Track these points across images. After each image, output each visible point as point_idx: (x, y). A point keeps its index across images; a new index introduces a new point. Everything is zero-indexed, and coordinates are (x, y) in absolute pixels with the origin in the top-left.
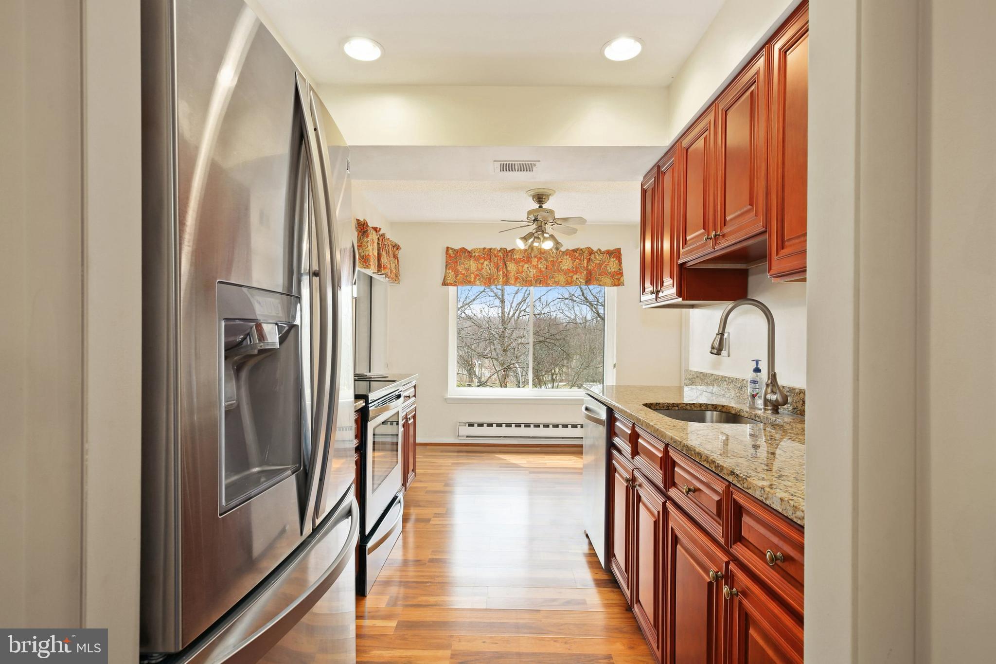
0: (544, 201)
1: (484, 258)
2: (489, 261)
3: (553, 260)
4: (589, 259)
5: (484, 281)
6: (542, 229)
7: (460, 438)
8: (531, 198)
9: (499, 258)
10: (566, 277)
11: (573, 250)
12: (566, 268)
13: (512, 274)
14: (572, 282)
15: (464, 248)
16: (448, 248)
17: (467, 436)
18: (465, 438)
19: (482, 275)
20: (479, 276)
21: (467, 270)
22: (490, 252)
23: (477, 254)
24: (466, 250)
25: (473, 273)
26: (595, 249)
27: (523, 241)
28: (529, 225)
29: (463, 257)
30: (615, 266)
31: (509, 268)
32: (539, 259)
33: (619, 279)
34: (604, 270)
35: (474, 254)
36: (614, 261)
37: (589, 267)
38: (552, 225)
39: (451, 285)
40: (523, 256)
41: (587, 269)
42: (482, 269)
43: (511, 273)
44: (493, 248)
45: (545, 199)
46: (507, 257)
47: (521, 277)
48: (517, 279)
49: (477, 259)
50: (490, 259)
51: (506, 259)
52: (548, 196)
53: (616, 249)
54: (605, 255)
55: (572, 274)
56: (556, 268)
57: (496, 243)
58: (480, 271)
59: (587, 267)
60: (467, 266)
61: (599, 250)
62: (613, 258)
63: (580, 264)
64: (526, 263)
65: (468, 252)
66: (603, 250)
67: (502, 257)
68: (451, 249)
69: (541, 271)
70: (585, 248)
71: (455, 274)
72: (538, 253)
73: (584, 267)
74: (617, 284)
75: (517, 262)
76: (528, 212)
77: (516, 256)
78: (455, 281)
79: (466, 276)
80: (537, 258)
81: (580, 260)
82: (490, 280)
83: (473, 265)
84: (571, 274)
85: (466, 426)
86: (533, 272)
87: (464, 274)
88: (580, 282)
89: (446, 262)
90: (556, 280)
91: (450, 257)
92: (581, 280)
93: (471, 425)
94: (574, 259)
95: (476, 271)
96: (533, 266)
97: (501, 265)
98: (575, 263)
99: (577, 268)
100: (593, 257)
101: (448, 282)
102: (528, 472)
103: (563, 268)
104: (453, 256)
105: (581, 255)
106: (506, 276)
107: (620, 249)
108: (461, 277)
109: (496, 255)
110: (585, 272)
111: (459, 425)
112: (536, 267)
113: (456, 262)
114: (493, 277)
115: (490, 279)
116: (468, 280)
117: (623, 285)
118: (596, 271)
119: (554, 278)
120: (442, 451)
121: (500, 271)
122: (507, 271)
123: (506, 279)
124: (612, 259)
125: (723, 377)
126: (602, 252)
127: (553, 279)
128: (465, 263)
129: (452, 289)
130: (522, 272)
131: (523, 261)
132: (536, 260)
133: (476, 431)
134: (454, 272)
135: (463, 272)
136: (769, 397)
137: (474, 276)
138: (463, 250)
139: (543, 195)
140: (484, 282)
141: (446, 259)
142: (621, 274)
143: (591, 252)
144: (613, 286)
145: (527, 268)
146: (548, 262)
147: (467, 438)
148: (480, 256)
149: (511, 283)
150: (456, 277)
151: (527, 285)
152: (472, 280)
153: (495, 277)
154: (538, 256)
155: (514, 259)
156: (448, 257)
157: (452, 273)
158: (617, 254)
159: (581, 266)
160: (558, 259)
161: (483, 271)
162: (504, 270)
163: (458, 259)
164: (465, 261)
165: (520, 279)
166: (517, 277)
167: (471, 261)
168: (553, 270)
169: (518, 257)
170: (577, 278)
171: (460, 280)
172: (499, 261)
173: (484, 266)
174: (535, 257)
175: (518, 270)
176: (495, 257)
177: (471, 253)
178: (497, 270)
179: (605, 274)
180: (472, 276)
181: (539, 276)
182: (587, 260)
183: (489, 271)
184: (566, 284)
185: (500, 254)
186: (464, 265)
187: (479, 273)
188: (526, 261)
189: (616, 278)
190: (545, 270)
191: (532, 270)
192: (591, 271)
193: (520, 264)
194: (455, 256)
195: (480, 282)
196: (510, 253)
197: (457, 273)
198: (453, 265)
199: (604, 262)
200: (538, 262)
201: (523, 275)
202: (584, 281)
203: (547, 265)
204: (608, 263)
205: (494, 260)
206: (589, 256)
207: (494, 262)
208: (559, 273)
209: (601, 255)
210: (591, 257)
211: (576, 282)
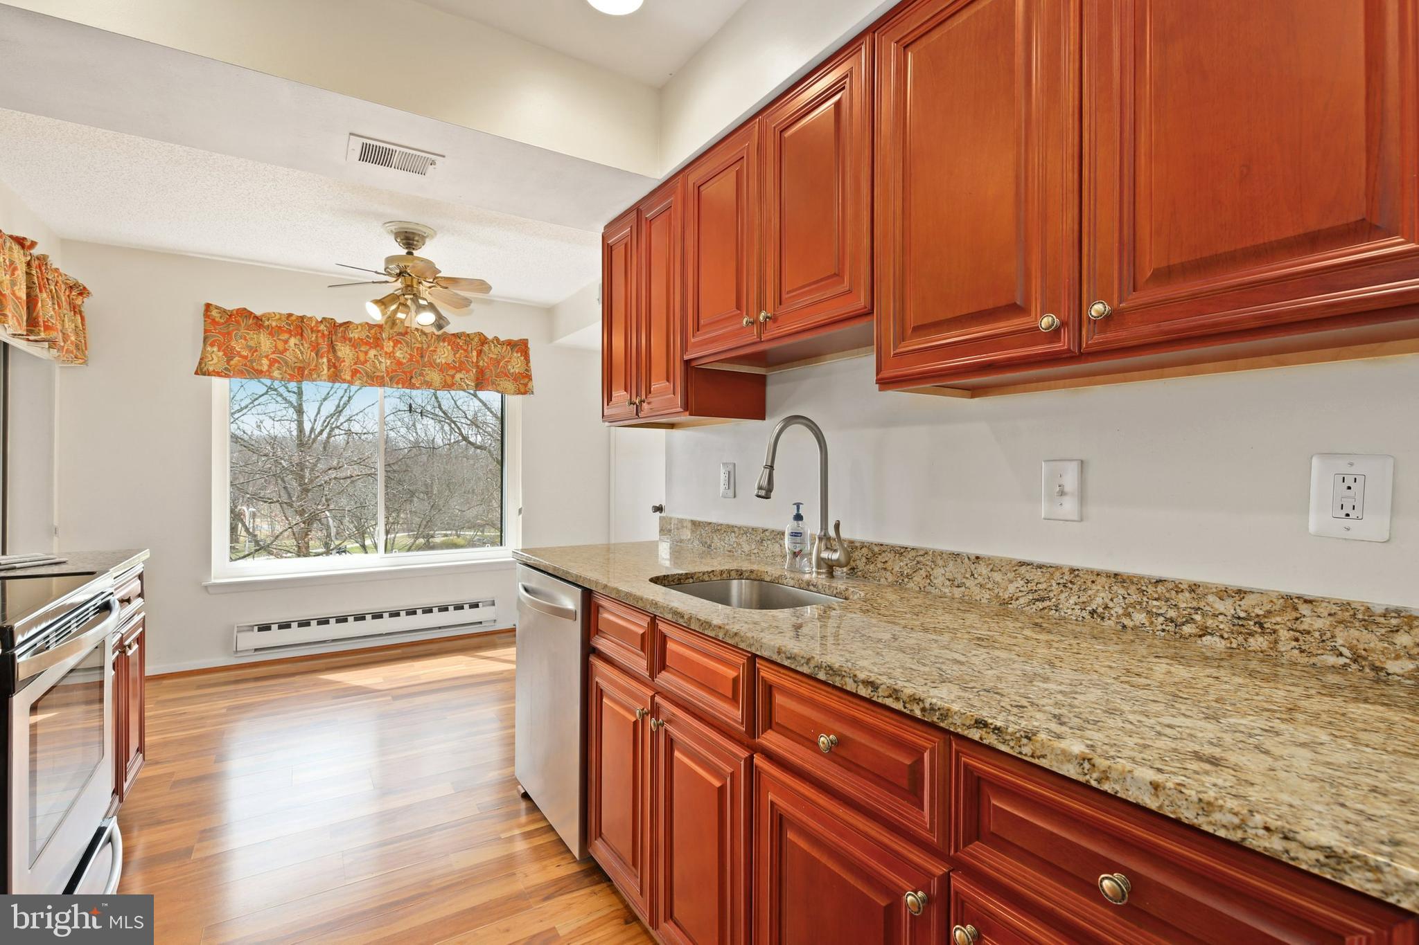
0: (416, 245)
1: (290, 332)
2: (298, 337)
3: (420, 346)
4: (481, 351)
5: (289, 372)
6: (412, 290)
7: (239, 655)
8: (392, 238)
9: (320, 335)
10: (444, 376)
11: (453, 334)
12: (443, 362)
13: (347, 364)
14: (453, 384)
15: (245, 309)
16: (208, 306)
17: (256, 650)
18: (253, 653)
19: (286, 363)
20: (279, 362)
21: (253, 350)
22: (302, 321)
23: (274, 324)
24: (251, 313)
25: (267, 357)
26: (490, 337)
27: (379, 307)
28: (387, 282)
29: (243, 325)
30: (520, 364)
31: (340, 354)
32: (396, 343)
33: (526, 385)
34: (502, 369)
35: (266, 323)
36: (517, 358)
37: (481, 364)
38: (430, 287)
39: (218, 374)
40: (367, 335)
41: (478, 367)
42: (286, 350)
43: (344, 361)
44: (309, 316)
45: (418, 241)
46: (336, 335)
47: (364, 370)
48: (355, 373)
49: (274, 332)
50: (302, 335)
51: (334, 338)
52: (423, 238)
53: (521, 340)
54: (505, 347)
55: (454, 372)
56: (426, 360)
57: (316, 308)
58: (282, 353)
59: (477, 362)
60: (251, 343)
61: (497, 339)
62: (517, 352)
63: (466, 357)
64: (371, 348)
65: (256, 317)
66: (502, 338)
67: (326, 333)
68: (217, 308)
69: (399, 363)
70: (475, 333)
71: (225, 354)
72: (405, 331)
73: (473, 362)
74: (522, 390)
75: (355, 344)
76: (387, 258)
77: (354, 335)
78: (226, 369)
79: (251, 362)
80: (393, 341)
81: (465, 350)
82: (303, 371)
83: (265, 343)
84: (451, 372)
85: (253, 630)
86: (385, 363)
87: (246, 357)
88: (467, 385)
89: (206, 331)
90: (428, 378)
91: (214, 322)
92: (467, 382)
93: (265, 628)
94: (456, 348)
95: (274, 353)
96: (386, 353)
97: (324, 347)
98: (457, 356)
99: (461, 363)
100: (486, 348)
101: (211, 369)
102: (390, 698)
103: (438, 361)
104: (222, 321)
105: (467, 343)
106: (335, 367)
107: (527, 340)
108: (239, 361)
109: (315, 328)
110: (474, 371)
111: (238, 632)
112: (390, 355)
113: (229, 334)
114: (309, 364)
115: (301, 370)
116: (256, 368)
117: (532, 393)
118: (491, 370)
119: (423, 376)
120: (200, 687)
121: (322, 357)
122: (337, 358)
123: (334, 372)
124: (515, 355)
125: (728, 526)
126: (500, 343)
127: (422, 378)
128: (248, 337)
129: (220, 386)
130: (366, 361)
131: (368, 344)
132: (391, 344)
133: (276, 637)
134: (223, 351)
135: (244, 353)
136: (825, 555)
137: (268, 362)
138: (244, 313)
139: (413, 233)
140: (289, 374)
141: (205, 326)
142: (529, 378)
143: (483, 340)
144: (519, 394)
145: (375, 356)
146: (412, 349)
147: (256, 653)
148: (280, 327)
149: (345, 380)
150: (228, 362)
151: (375, 383)
152: (264, 370)
153: (312, 367)
154: (395, 338)
155: (350, 340)
156: (210, 323)
157: (219, 353)
158: (523, 347)
159: (467, 361)
160: (429, 347)
161: (287, 354)
162: (331, 356)
163: (231, 329)
164: (248, 334)
165: (360, 373)
166: (355, 369)
167: (262, 335)
168: (421, 363)
169: (356, 336)
170: (461, 379)
171: (238, 368)
172: (320, 341)
173: (289, 346)
174: (389, 339)
175: (358, 358)
176: (312, 333)
177: (261, 320)
178: (316, 355)
179: (506, 375)
180: (263, 361)
181: (396, 371)
182: (477, 352)
183: (300, 355)
184: (443, 387)
185: (322, 327)
186: (246, 340)
187: (279, 357)
188: (372, 343)
189: (522, 382)
190: (407, 362)
191: (383, 361)
192: (483, 369)
193: (362, 349)
194: (225, 322)
195: (281, 374)
196: (341, 329)
197: (229, 354)
198: (221, 338)
199: (504, 357)
200: (394, 347)
201: (366, 367)
202: (473, 384)
203: (410, 355)
204: (510, 360)
205: (310, 337)
206: (481, 346)
207: (310, 340)
208: (432, 369)
209: (499, 346)
210: (484, 348)
211: (460, 385)
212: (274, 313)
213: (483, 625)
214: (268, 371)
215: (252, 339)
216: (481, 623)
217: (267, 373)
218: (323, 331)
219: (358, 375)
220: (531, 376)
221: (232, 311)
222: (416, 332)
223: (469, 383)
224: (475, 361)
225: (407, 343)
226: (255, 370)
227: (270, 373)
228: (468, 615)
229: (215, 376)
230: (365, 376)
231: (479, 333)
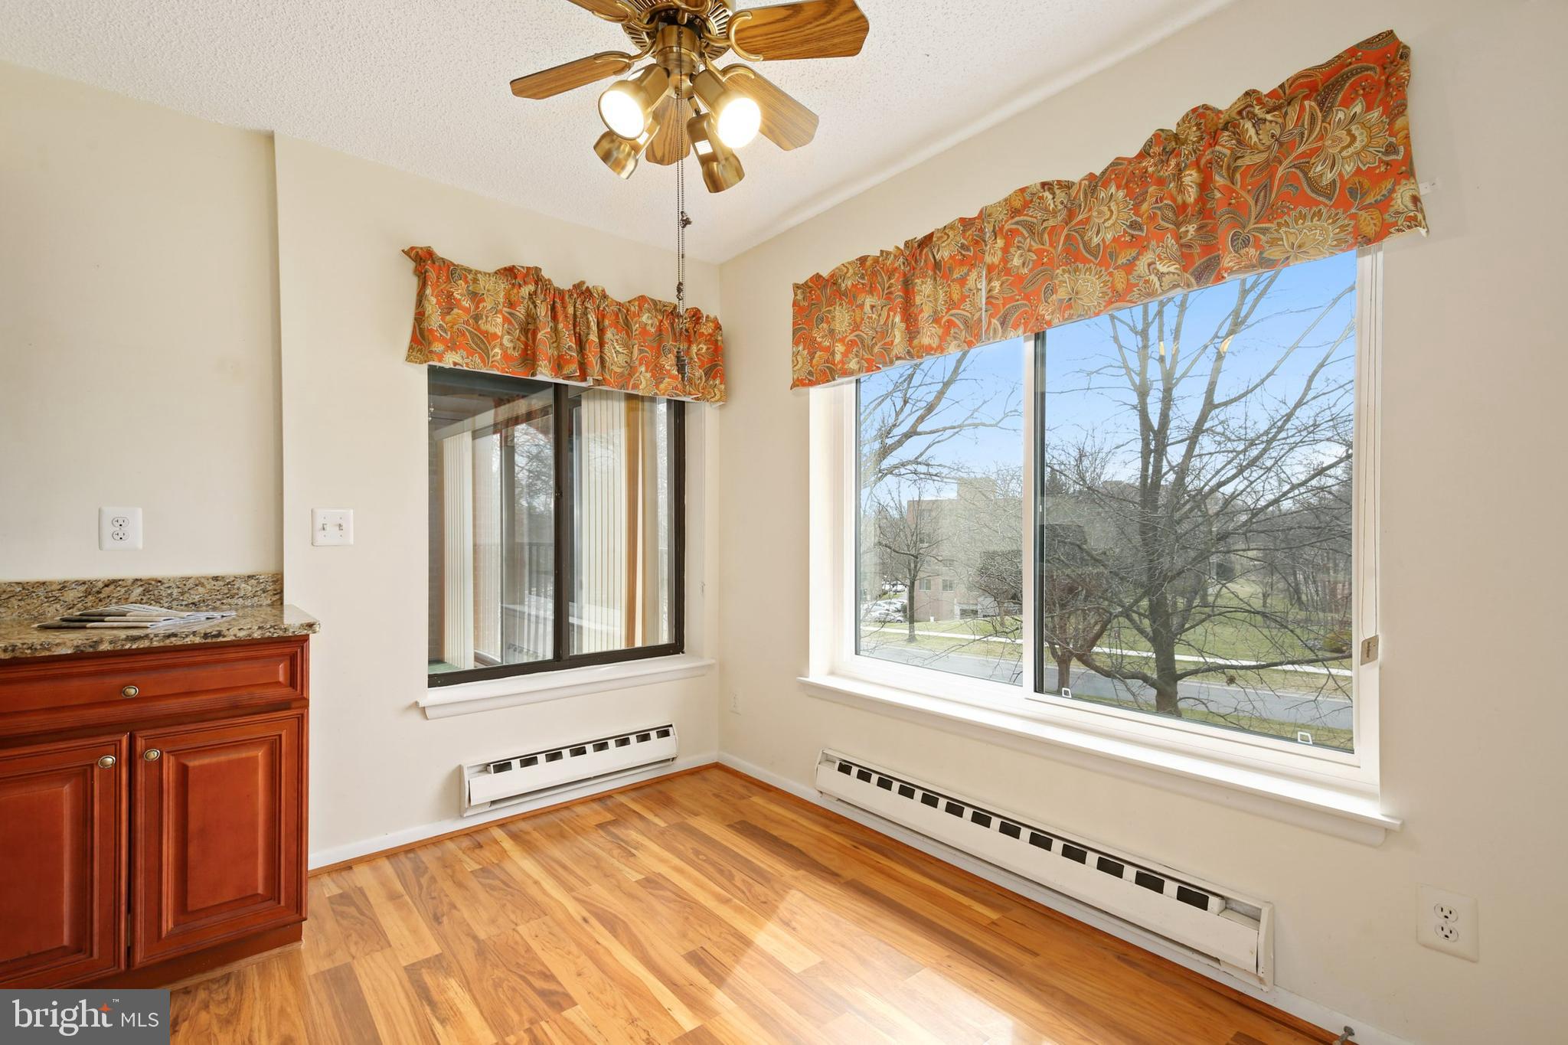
1: (864, 288)
2: (874, 292)
3: (1055, 222)
4: (1208, 161)
5: (866, 356)
9: (896, 276)
10: (1109, 273)
12: (1108, 237)
13: (928, 313)
14: (1130, 287)
15: (820, 275)
16: (795, 287)
17: (839, 800)
19: (863, 341)
20: (857, 345)
23: (849, 284)
24: (823, 278)
25: (842, 340)
30: (1359, 145)
32: (1012, 235)
33: (1384, 204)
34: (1284, 189)
36: (1347, 120)
39: (803, 383)
40: (962, 246)
42: (862, 320)
46: (916, 266)
47: (961, 317)
48: (946, 328)
49: (848, 296)
50: (877, 287)
51: (912, 271)
55: (1130, 252)
56: (1065, 248)
58: (858, 328)
59: (1200, 199)
60: (830, 326)
63: (1162, 198)
64: (970, 267)
65: (832, 282)
68: (800, 286)
69: (1016, 280)
71: (808, 352)
73: (1185, 207)
75: (943, 272)
79: (830, 355)
80: (1006, 237)
81: (1167, 182)
82: (879, 349)
83: (843, 317)
84: (1127, 257)
85: (834, 765)
87: (828, 349)
88: (1161, 276)
89: (794, 325)
90: (1068, 294)
91: (801, 307)
92: (1162, 268)
93: (846, 767)
94: (1138, 187)
95: (851, 331)
96: (992, 267)
97: (900, 296)
98: (1143, 206)
101: (801, 377)
103: (1096, 241)
104: (806, 304)
105: (1168, 156)
108: (820, 359)
109: (892, 267)
111: (822, 759)
112: (1000, 268)
113: (811, 320)
114: (884, 334)
116: (834, 364)
121: (896, 315)
122: (914, 308)
127: (1056, 296)
128: (828, 317)
130: (965, 297)
131: (964, 261)
132: (1000, 242)
133: (852, 788)
134: (808, 347)
135: (826, 343)
138: (818, 281)
140: (867, 361)
141: (796, 317)
142: (1402, 169)
145: (977, 279)
146: (1038, 236)
148: (856, 286)
149: (931, 348)
150: (811, 362)
151: (975, 336)
152: (840, 364)
154: (1007, 227)
155: (935, 267)
156: (797, 312)
157: (803, 352)
158: (1375, 72)
159: (1162, 209)
160: (1071, 216)
161: (863, 326)
163: (813, 311)
164: (829, 312)
165: (956, 326)
166: (947, 321)
167: (840, 307)
168: (1055, 261)
169: (945, 254)
170: (1148, 266)
171: (819, 369)
172: (897, 286)
173: (866, 312)
175: (949, 298)
176: (887, 279)
177: (837, 283)
179: (1304, 200)
180: (840, 347)
181: (1012, 299)
183: (877, 323)
184: (1110, 303)
185: (900, 261)
186: (827, 322)
188: (970, 258)
191: (981, 285)
193: (956, 275)
194: (808, 304)
195: (858, 363)
196: (923, 250)
197: (812, 348)
198: (806, 330)
200: (1006, 249)
201: (964, 310)
202: (1172, 269)
203: (1038, 253)
204: (1320, 144)
205: (887, 286)
206: (1210, 145)
207: (886, 292)
208: (1081, 266)
209: (1269, 117)
210: (1218, 148)
211: (1147, 282)
212: (843, 264)
214: (842, 362)
215: (831, 317)
217: (843, 367)
218: (901, 266)
219: (952, 331)
220: (1409, 160)
221: (806, 283)
222: (1044, 194)
223: (1167, 269)
225: (1030, 228)
227: (848, 362)
230: (962, 327)
231: (1201, 110)
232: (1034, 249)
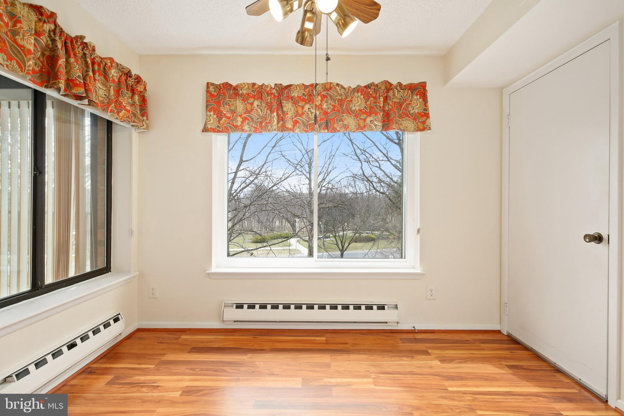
1: (254, 97)
2: (259, 100)
3: (340, 98)
4: (387, 97)
5: (254, 125)
7: (225, 323)
9: (272, 96)
10: (358, 120)
11: (365, 87)
12: (358, 109)
13: (289, 116)
14: (365, 126)
15: (227, 83)
16: (208, 83)
17: (235, 321)
18: (232, 323)
19: (252, 119)
20: (248, 120)
21: (233, 112)
22: (262, 88)
23: (245, 92)
24: (231, 85)
25: (240, 116)
26: (394, 82)
29: (227, 95)
30: (418, 106)
31: (285, 109)
32: (323, 97)
33: (424, 123)
34: (404, 111)
35: (241, 92)
36: (417, 99)
37: (387, 108)
39: (214, 130)
40: (304, 94)
41: (384, 111)
42: (252, 110)
43: (287, 114)
44: (265, 84)
46: (283, 96)
47: (302, 120)
48: (295, 123)
49: (245, 98)
50: (261, 98)
51: (282, 98)
53: (420, 83)
54: (406, 91)
56: (344, 108)
58: (249, 113)
59: (384, 107)
60: (232, 108)
61: (400, 84)
62: (417, 95)
63: (375, 103)
64: (306, 103)
65: (235, 89)
66: (404, 83)
68: (212, 84)
70: (382, 82)
71: (217, 117)
72: (322, 90)
73: (380, 107)
74: (421, 128)
75: (295, 101)
77: (295, 94)
78: (218, 126)
79: (232, 120)
80: (321, 97)
81: (375, 98)
82: (263, 124)
83: (240, 106)
84: (364, 116)
85: (233, 308)
87: (229, 118)
88: (376, 126)
89: (207, 101)
90: (345, 122)
91: (212, 95)
92: (376, 123)
93: (240, 306)
94: (367, 96)
96: (316, 106)
97: (275, 106)
98: (368, 103)
99: (371, 108)
100: (391, 94)
101: (209, 127)
103: (354, 108)
104: (216, 94)
105: (376, 91)
106: (283, 120)
107: (425, 83)
108: (225, 120)
109: (269, 93)
110: (381, 114)
111: (224, 306)
112: (319, 107)
113: (219, 102)
114: (266, 119)
115: (261, 124)
116: (235, 124)
117: (430, 129)
118: (395, 112)
119: (342, 121)
121: (273, 112)
122: (283, 112)
123: (282, 124)
124: (415, 97)
126: (403, 87)
127: (341, 123)
128: (230, 103)
129: (217, 138)
130: (303, 114)
131: (303, 100)
132: (320, 98)
133: (245, 314)
134: (216, 114)
135: (228, 115)
137: (241, 120)
138: (227, 86)
140: (254, 127)
141: (207, 98)
142: (427, 116)
143: (388, 87)
144: (417, 131)
145: (309, 109)
146: (335, 101)
147: (235, 323)
148: (248, 94)
149: (288, 128)
150: (219, 122)
151: (308, 130)
152: (239, 125)
153: (267, 121)
154: (322, 93)
155: (292, 98)
156: (209, 96)
157: (214, 116)
158: (422, 90)
159: (376, 106)
160: (346, 98)
161: (253, 113)
162: (280, 112)
163: (221, 98)
164: (230, 101)
165: (299, 123)
166: (295, 120)
167: (238, 101)
168: (341, 111)
169: (296, 95)
170: (371, 121)
171: (224, 125)
172: (273, 100)
173: (254, 107)
174: (318, 95)
175: (297, 112)
176: (268, 96)
177: (237, 90)
178: (271, 112)
179: (407, 115)
180: (238, 119)
182: (384, 98)
183: (261, 113)
184: (358, 129)
185: (274, 91)
186: (229, 106)
187: (247, 116)
188: (307, 100)
189: (420, 120)
190: (331, 111)
191: (314, 111)
192: (388, 112)
193: (300, 104)
194: (217, 94)
195: (249, 128)
196: (286, 91)
197: (220, 115)
198: (215, 106)
199: (405, 101)
200: (321, 101)
201: (303, 118)
202: (380, 124)
203: (333, 105)
204: (410, 102)
205: (266, 99)
206: (387, 92)
207: (266, 101)
208: (349, 115)
209: (401, 91)
210: (389, 94)
211: (370, 126)
212: (244, 83)
213: (388, 324)
214: (241, 125)
215: (233, 104)
216: (387, 322)
217: (240, 127)
218: (275, 93)
219: (298, 125)
220: (429, 114)
221: (220, 85)
222: (337, 87)
223: (377, 124)
224: (382, 106)
225: (331, 97)
226: (234, 126)
227: (242, 127)
228: (375, 315)
229: (211, 131)
230: (302, 124)
231: (386, 82)
232: (332, 104)
